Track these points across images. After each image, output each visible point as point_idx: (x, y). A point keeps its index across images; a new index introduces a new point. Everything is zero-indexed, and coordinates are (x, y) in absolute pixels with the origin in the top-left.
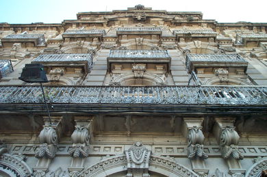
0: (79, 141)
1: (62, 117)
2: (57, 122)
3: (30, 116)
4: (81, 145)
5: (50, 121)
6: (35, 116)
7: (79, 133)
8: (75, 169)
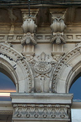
0: (58, 30)
1: (38, 10)
2: (35, 14)
3: (8, 10)
4: (61, 34)
5: (29, 14)
6: (14, 9)
7: (58, 24)
8: (58, 53)
